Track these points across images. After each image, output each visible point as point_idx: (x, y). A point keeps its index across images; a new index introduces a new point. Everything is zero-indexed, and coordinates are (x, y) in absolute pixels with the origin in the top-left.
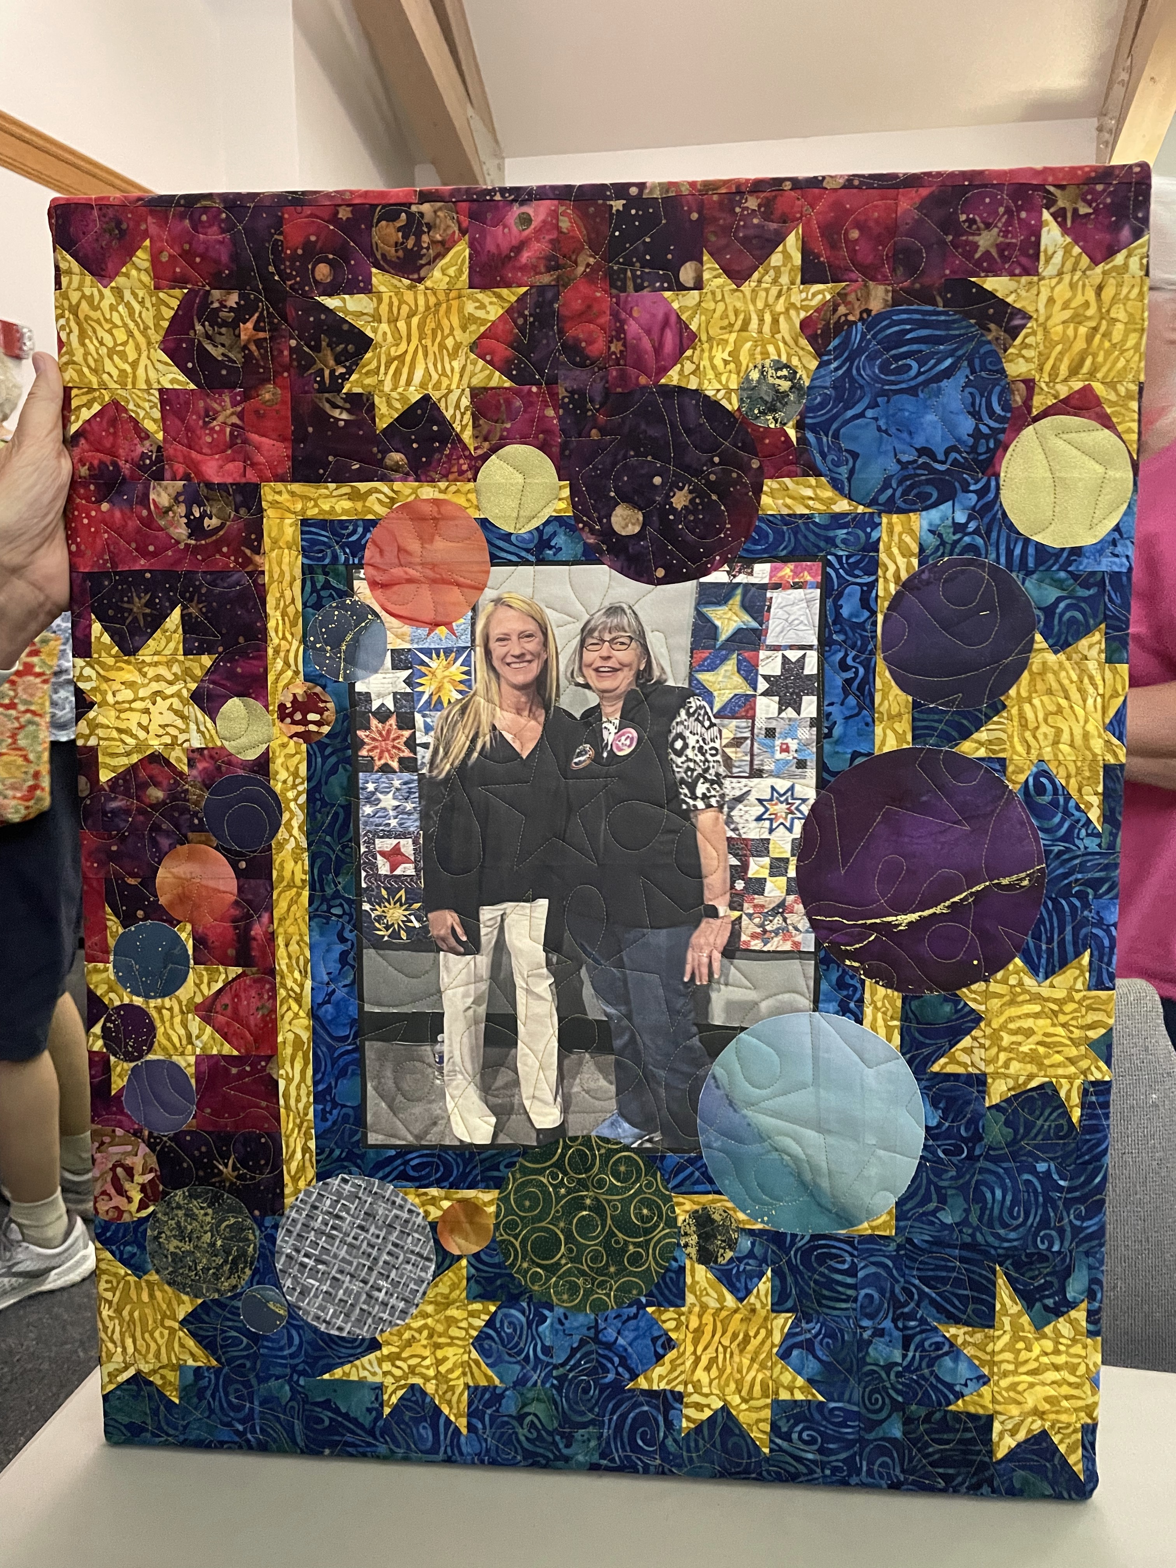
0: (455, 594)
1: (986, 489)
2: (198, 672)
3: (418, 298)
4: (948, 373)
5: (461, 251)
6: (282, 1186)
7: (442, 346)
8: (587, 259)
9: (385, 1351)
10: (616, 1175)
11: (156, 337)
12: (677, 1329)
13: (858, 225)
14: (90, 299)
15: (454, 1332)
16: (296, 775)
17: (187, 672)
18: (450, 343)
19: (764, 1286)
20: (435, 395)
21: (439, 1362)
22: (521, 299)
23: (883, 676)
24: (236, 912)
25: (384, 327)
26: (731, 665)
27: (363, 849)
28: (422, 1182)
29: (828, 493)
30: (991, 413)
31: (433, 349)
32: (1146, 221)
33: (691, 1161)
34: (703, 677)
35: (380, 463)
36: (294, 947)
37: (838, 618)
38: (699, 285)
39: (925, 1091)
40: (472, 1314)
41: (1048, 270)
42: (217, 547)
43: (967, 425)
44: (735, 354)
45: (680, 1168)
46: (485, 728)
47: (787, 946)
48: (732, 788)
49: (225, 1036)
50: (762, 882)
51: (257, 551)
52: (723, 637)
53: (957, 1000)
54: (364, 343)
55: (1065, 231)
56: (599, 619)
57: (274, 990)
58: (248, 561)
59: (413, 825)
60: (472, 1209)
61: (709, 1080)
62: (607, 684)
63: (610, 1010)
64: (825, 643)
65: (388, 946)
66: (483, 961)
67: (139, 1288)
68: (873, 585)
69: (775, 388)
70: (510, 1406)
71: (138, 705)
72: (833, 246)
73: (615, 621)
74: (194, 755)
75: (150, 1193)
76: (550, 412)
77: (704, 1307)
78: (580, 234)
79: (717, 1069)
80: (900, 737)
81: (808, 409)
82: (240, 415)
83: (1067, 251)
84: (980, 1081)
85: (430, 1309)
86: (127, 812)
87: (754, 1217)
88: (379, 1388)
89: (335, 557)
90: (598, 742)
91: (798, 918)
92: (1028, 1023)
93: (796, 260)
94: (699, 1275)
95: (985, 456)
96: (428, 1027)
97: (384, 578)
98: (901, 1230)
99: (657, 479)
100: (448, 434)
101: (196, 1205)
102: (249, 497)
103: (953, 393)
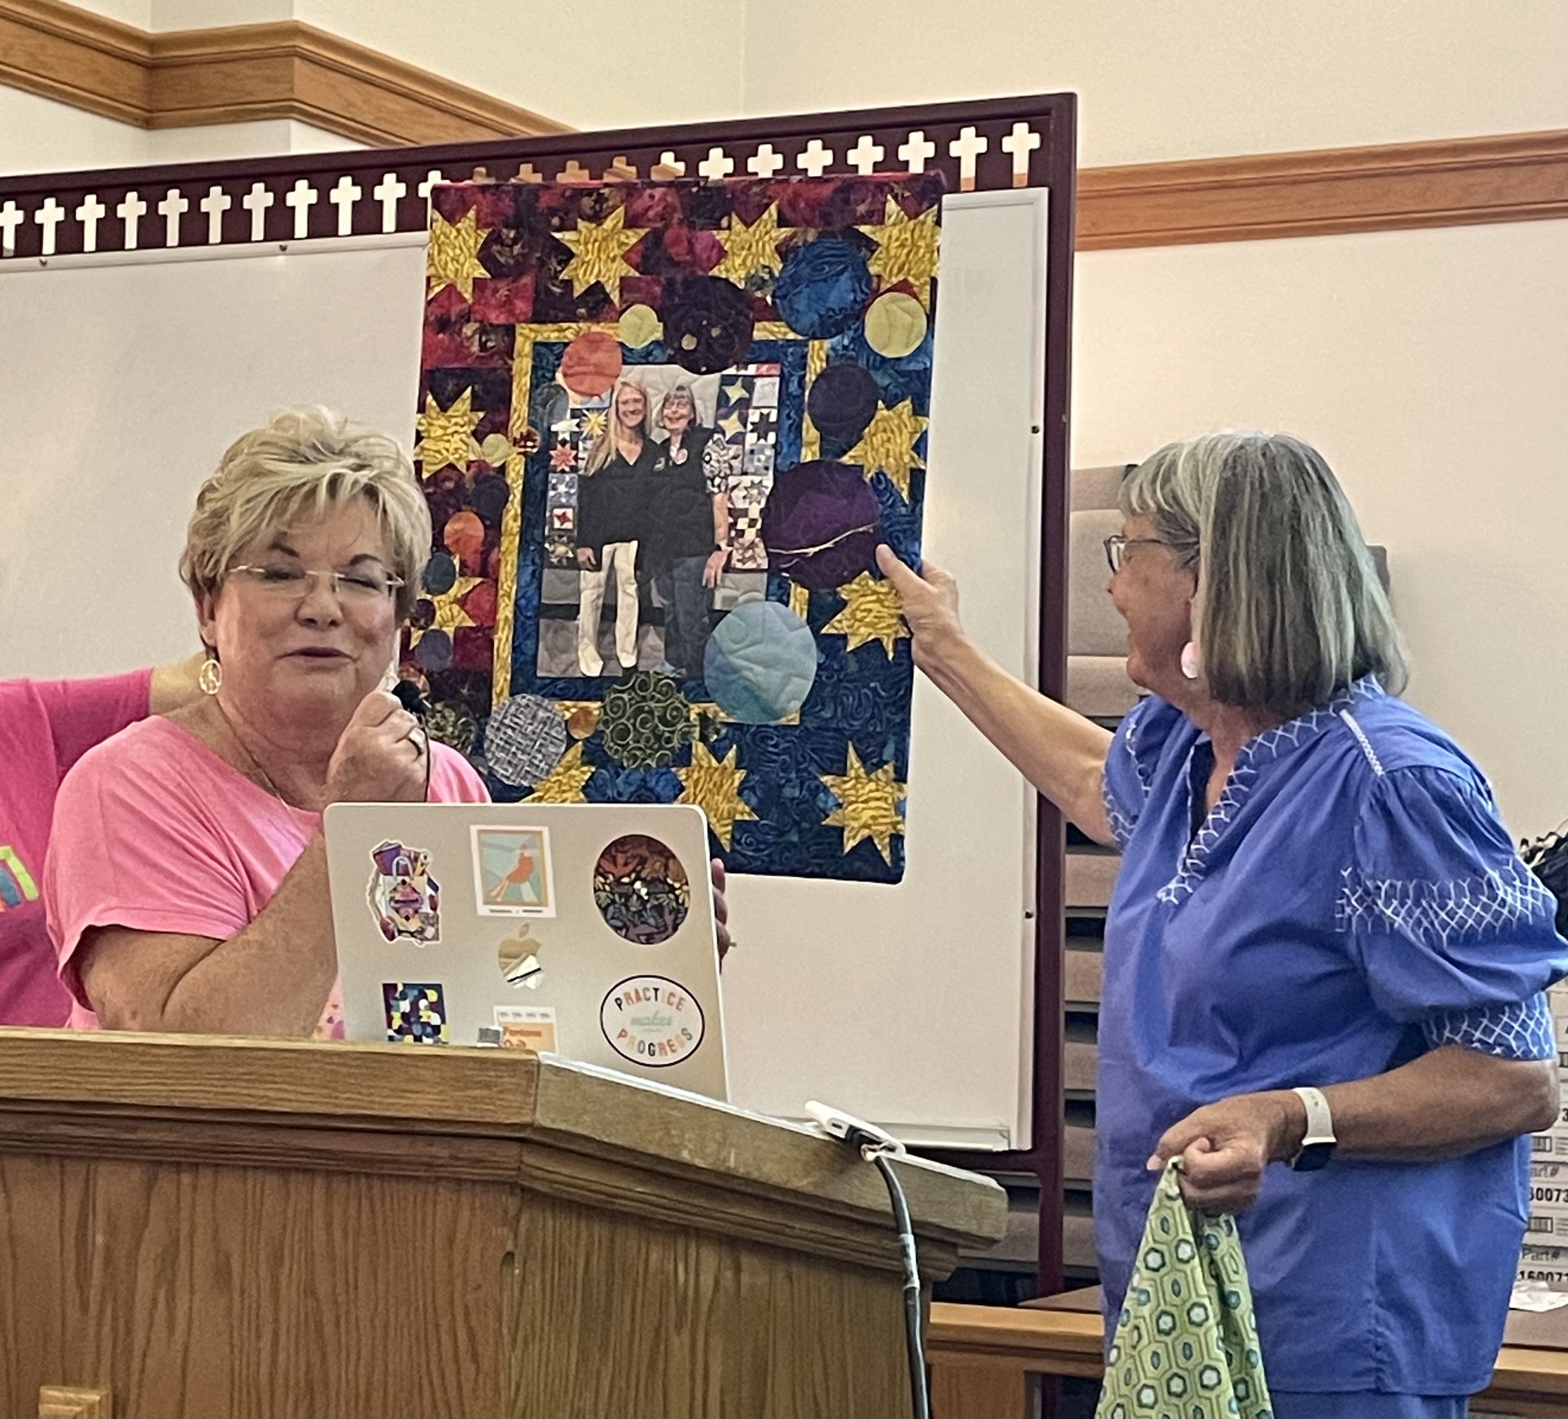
0: (603, 380)
1: (858, 329)
2: (476, 421)
3: (598, 233)
4: (842, 272)
5: (621, 210)
6: (491, 700)
7: (608, 256)
8: (678, 216)
9: (536, 795)
10: (661, 692)
11: (474, 252)
12: (686, 780)
13: (805, 201)
14: (445, 234)
15: (572, 783)
16: (518, 473)
17: (471, 420)
18: (612, 255)
19: (732, 754)
20: (602, 280)
21: (563, 801)
22: (647, 234)
23: (807, 422)
24: (482, 548)
25: (582, 247)
26: (735, 416)
27: (548, 514)
28: (562, 698)
29: (785, 329)
31: (604, 258)
34: (721, 423)
35: (575, 314)
36: (509, 567)
37: (787, 393)
38: (729, 228)
39: (818, 645)
40: (584, 773)
41: (889, 222)
42: (492, 356)
43: (851, 296)
44: (744, 262)
45: (694, 689)
46: (614, 449)
48: (732, 481)
49: (471, 617)
50: (743, 531)
51: (512, 359)
52: (733, 401)
53: (836, 593)
54: (572, 255)
55: (898, 204)
56: (673, 392)
57: (497, 591)
58: (506, 363)
59: (574, 501)
60: (587, 712)
61: (711, 640)
62: (674, 426)
63: (665, 602)
64: (781, 405)
65: (556, 567)
66: (603, 575)
68: (804, 376)
69: (762, 278)
71: (446, 438)
72: (792, 210)
73: (679, 393)
74: (469, 464)
76: (657, 289)
77: (701, 767)
78: (678, 205)
79: (715, 633)
80: (814, 454)
81: (779, 288)
82: (510, 291)
83: (899, 214)
84: (844, 637)
85: (562, 770)
86: (434, 494)
87: (728, 715)
89: (548, 362)
90: (668, 458)
91: (761, 550)
92: (869, 605)
93: (775, 216)
94: (699, 749)
95: (858, 313)
96: (572, 611)
97: (571, 371)
98: (801, 721)
99: (705, 323)
100: (607, 299)
101: (447, 712)
102: (510, 331)
103: (844, 281)
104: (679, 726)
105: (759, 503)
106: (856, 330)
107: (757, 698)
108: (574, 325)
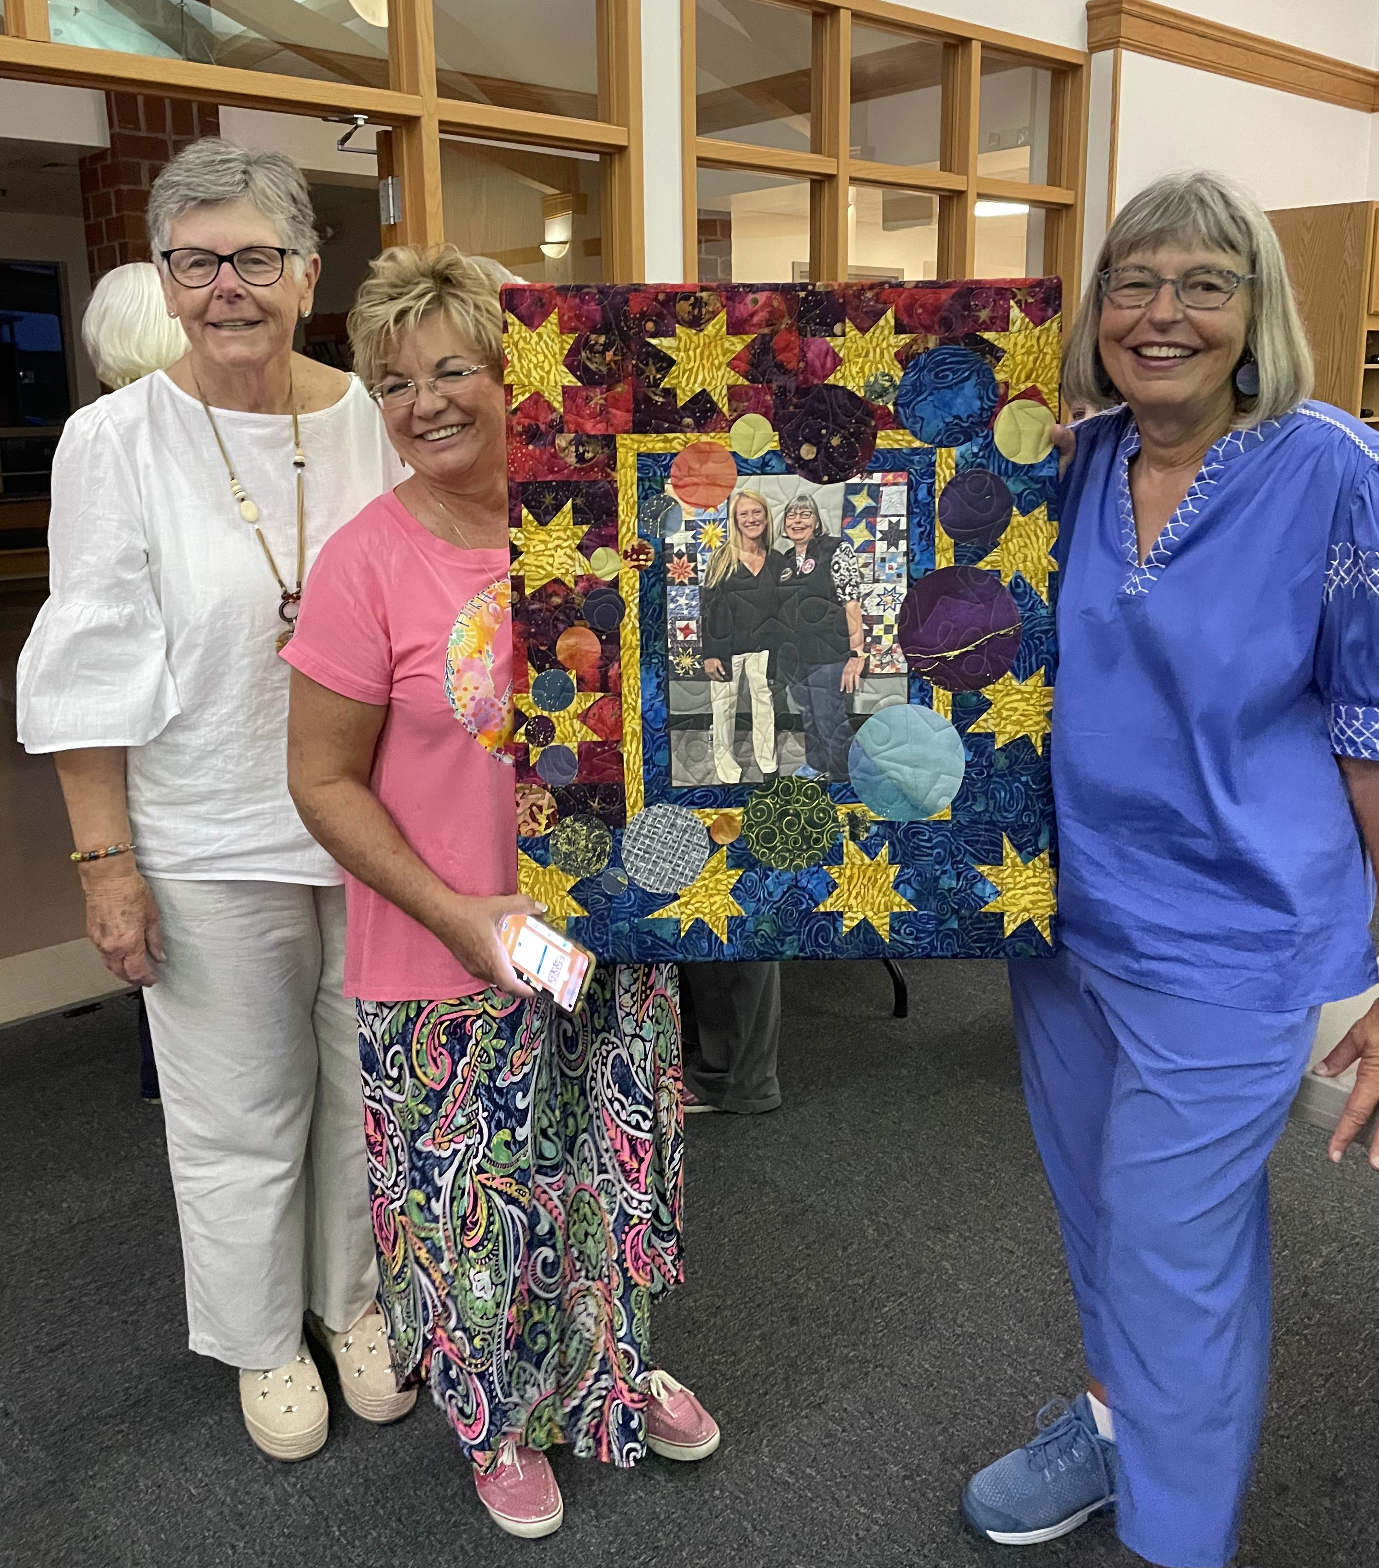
0: (718, 491)
1: (987, 436)
2: (581, 534)
3: (699, 339)
4: (967, 379)
5: (722, 316)
6: (625, 812)
7: (712, 364)
8: (786, 321)
9: (682, 900)
10: (806, 796)
11: (561, 359)
12: (839, 877)
13: (922, 306)
14: (525, 339)
15: (720, 887)
16: (633, 588)
17: (575, 535)
18: (716, 362)
19: (885, 850)
20: (708, 389)
21: (712, 905)
22: (753, 341)
23: (939, 530)
24: (599, 663)
25: (682, 354)
26: (863, 525)
27: (669, 627)
28: (702, 806)
29: (910, 438)
30: (989, 399)
31: (707, 366)
32: (1060, 305)
33: (845, 787)
34: (848, 531)
35: (679, 424)
36: (632, 681)
37: (916, 501)
38: (844, 334)
39: (965, 743)
40: (730, 876)
41: (1014, 328)
42: (591, 468)
43: (977, 404)
44: (862, 369)
45: (840, 790)
46: (735, 560)
47: (893, 671)
48: (864, 589)
49: (595, 731)
50: (880, 637)
51: (614, 469)
52: (859, 511)
53: (979, 694)
54: (672, 362)
55: (1021, 311)
56: (794, 502)
57: (621, 704)
58: (609, 475)
59: (696, 613)
60: (730, 819)
62: (798, 536)
63: (802, 709)
64: (910, 514)
65: (683, 679)
66: (734, 685)
67: (544, 874)
68: (933, 483)
69: (883, 386)
70: (750, 926)
71: (547, 552)
72: (910, 316)
73: (803, 503)
74: (578, 579)
75: (552, 820)
76: (768, 397)
77: (853, 864)
78: (783, 307)
79: (857, 736)
80: (949, 561)
81: (899, 396)
82: (605, 399)
83: (1023, 320)
84: (992, 736)
85: (707, 875)
86: (540, 610)
87: (879, 814)
88: (678, 921)
89: (655, 473)
90: (794, 567)
91: (899, 655)
92: (1015, 705)
93: (892, 322)
94: (850, 847)
95: (986, 419)
96: (704, 721)
97: (681, 483)
98: (954, 816)
99: (823, 431)
100: (714, 408)
101: (577, 825)
102: (609, 442)
103: (969, 388)
104: (828, 827)
105: (894, 609)
106: (985, 438)
107: (905, 796)
108: (681, 436)
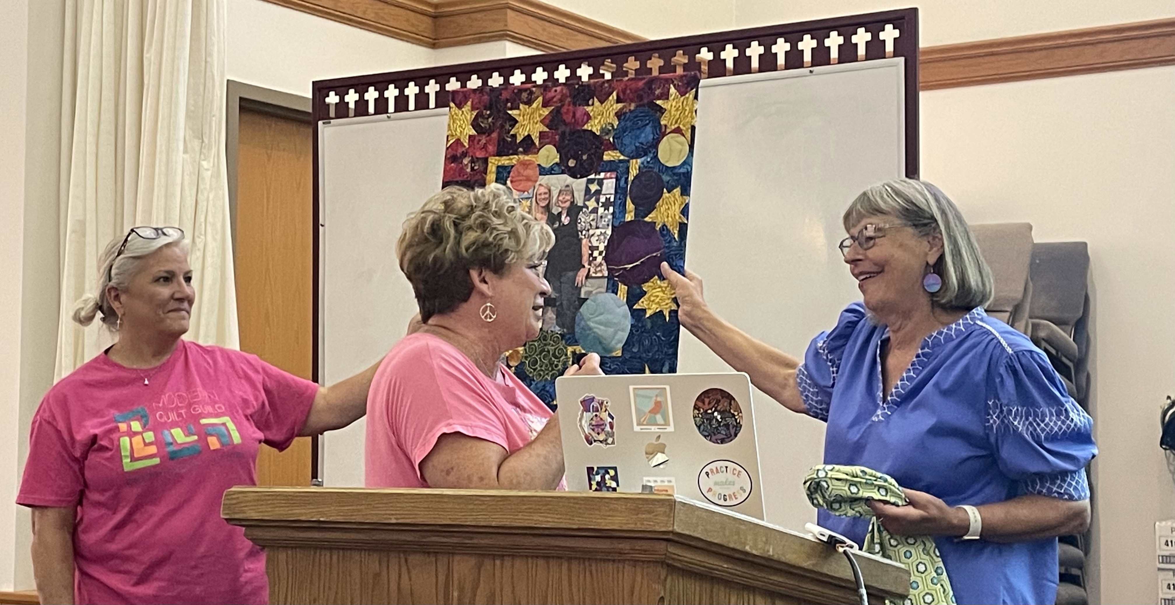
0: (530, 183)
3: (529, 110)
4: (647, 124)
5: (540, 99)
7: (534, 122)
8: (569, 99)
10: (554, 341)
11: (470, 123)
13: (629, 89)
14: (456, 114)
18: (536, 121)
20: (531, 134)
22: (553, 110)
23: (629, 200)
25: (521, 118)
29: (619, 154)
30: (657, 134)
31: (532, 122)
35: (517, 151)
37: (619, 186)
38: (593, 104)
39: (632, 315)
41: (671, 98)
42: (477, 173)
43: (652, 137)
44: (600, 121)
48: (591, 232)
50: (596, 258)
51: (486, 174)
52: (593, 192)
53: (641, 288)
54: (516, 122)
55: (675, 88)
56: (563, 188)
58: (483, 177)
61: (579, 314)
62: (564, 206)
64: (616, 192)
68: (628, 178)
69: (608, 129)
72: (624, 94)
73: (567, 189)
76: (557, 137)
78: (568, 94)
79: (581, 310)
80: (632, 217)
81: (616, 134)
82: (486, 140)
83: (676, 94)
84: (644, 311)
89: (504, 175)
90: (560, 221)
91: (604, 267)
92: (657, 294)
93: (615, 98)
95: (655, 144)
97: (514, 180)
98: (623, 354)
99: (580, 152)
100: (533, 143)
102: (486, 161)
103: (649, 129)
104: (561, 359)
105: (604, 243)
106: (654, 153)
107: (600, 343)
108: (516, 156)
